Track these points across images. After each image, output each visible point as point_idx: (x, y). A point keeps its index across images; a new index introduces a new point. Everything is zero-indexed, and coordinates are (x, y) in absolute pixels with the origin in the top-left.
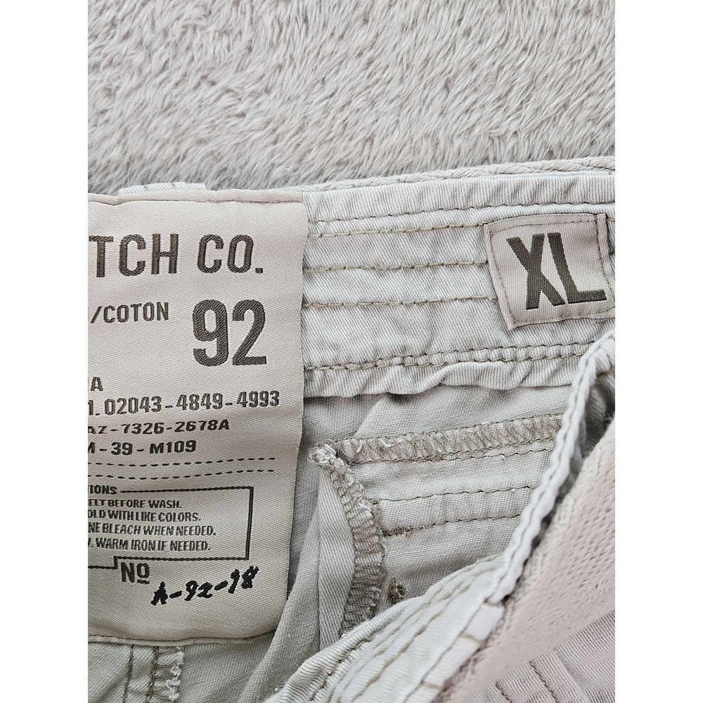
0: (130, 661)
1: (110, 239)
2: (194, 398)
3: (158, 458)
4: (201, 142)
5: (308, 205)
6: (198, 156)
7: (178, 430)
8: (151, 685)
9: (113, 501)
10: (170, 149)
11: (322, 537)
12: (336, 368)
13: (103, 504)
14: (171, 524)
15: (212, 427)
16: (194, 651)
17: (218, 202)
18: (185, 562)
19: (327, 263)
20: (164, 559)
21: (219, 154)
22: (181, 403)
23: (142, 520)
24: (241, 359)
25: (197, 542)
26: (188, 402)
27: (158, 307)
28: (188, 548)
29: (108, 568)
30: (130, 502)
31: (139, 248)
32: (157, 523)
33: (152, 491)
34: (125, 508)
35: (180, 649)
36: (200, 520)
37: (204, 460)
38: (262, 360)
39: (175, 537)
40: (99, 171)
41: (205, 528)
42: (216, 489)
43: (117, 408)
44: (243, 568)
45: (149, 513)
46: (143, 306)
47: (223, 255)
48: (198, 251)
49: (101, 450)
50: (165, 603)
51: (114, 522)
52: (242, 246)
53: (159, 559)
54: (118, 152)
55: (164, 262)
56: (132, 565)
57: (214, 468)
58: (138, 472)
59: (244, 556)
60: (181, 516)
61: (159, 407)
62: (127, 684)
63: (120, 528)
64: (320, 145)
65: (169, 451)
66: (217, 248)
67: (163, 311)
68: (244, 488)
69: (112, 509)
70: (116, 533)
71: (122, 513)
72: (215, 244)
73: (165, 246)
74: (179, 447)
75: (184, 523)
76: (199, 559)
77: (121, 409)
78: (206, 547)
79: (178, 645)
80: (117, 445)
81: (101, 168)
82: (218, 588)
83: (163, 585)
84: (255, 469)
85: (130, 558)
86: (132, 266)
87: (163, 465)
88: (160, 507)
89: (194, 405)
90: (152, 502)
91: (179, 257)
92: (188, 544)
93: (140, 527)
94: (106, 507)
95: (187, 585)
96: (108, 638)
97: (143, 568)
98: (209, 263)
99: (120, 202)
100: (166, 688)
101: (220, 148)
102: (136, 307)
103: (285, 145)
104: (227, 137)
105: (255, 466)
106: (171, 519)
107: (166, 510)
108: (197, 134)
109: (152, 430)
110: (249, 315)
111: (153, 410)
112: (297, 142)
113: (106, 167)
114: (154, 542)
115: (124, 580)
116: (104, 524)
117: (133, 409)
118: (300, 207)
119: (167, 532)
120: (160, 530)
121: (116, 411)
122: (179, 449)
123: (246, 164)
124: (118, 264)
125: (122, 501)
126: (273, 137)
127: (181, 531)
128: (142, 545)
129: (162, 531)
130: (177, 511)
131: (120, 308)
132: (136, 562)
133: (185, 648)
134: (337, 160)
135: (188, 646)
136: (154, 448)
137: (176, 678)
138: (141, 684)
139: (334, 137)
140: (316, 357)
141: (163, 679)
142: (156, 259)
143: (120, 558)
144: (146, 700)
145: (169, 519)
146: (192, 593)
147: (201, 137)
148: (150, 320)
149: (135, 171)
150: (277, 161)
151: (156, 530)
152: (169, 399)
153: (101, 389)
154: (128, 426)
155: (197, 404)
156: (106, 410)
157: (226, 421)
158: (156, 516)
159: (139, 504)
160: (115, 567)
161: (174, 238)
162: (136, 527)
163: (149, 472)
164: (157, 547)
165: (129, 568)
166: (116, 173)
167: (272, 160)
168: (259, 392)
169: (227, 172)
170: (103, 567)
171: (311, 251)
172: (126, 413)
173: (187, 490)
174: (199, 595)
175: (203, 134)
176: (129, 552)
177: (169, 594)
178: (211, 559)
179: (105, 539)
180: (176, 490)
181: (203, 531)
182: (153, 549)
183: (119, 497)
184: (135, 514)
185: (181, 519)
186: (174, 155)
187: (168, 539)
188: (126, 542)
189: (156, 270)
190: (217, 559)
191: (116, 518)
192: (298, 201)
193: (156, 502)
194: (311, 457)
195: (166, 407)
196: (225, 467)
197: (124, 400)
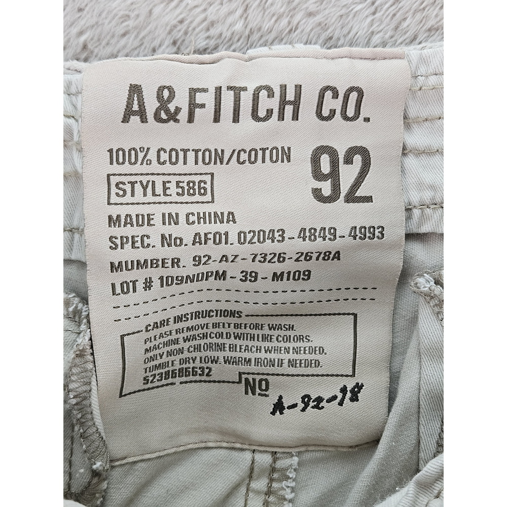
0: (252, 464)
1: (245, 89)
2: (313, 231)
3: (279, 285)
4: (310, 14)
5: (409, 62)
6: (308, 26)
7: (297, 260)
8: (270, 485)
9: (238, 324)
10: (284, 22)
11: (422, 355)
12: (432, 207)
13: (229, 327)
14: (287, 345)
15: (326, 258)
16: (307, 456)
17: (333, 59)
18: (300, 378)
19: (424, 114)
20: (283, 375)
21: (326, 25)
22: (302, 236)
23: (262, 341)
24: (351, 198)
25: (311, 360)
26: (308, 234)
27: (282, 151)
28: (303, 365)
29: (233, 382)
30: (252, 325)
31: (269, 96)
32: (275, 344)
33: (272, 316)
34: (248, 330)
35: (295, 454)
36: (312, 341)
37: (316, 288)
38: (369, 199)
39: (292, 356)
40: (225, 42)
41: (317, 349)
42: (325, 315)
43: (248, 239)
44: (350, 384)
45: (268, 335)
46: (269, 149)
47: (337, 104)
48: (317, 100)
49: (231, 277)
50: (283, 413)
51: (238, 342)
52: (354, 96)
53: (278, 375)
54: (241, 25)
55: (289, 109)
56: (254, 380)
57: (325, 296)
58: (261, 298)
59: (351, 374)
60: (296, 338)
61: (283, 238)
62: (249, 484)
63: (243, 347)
64: (414, 14)
65: (288, 279)
66: (333, 98)
67: (286, 155)
68: (348, 314)
69: (237, 331)
70: (240, 352)
71: (245, 335)
72: (332, 94)
73: (290, 96)
74: (297, 276)
75: (298, 344)
76: (313, 375)
77: (251, 240)
78: (319, 365)
79: (293, 451)
80: (245, 273)
81: (227, 39)
82: (329, 401)
83: (281, 397)
84: (359, 298)
85: (253, 374)
86: (262, 113)
87: (283, 292)
88: (278, 330)
89: (313, 237)
90: (271, 326)
91: (301, 106)
92: (303, 362)
93: (260, 347)
94: (232, 330)
95: (302, 398)
96: (232, 444)
97: (264, 382)
98: (325, 113)
99: (251, 59)
100: (283, 489)
101: (327, 19)
102: (264, 150)
103: (383, 15)
104: (334, 9)
105: (359, 295)
106: (287, 340)
107: (282, 333)
108: (307, 8)
109: (276, 259)
110: (358, 159)
111: (278, 241)
112: (394, 12)
113: (230, 39)
114: (274, 360)
115: (246, 393)
116: (230, 345)
117: (262, 240)
118: (403, 63)
119: (284, 351)
120: (278, 350)
121: (247, 241)
122: (296, 278)
123: (349, 33)
124: (250, 111)
125: (246, 324)
126: (373, 9)
127: (296, 351)
128: (264, 362)
129: (280, 350)
130: (291, 333)
131: (250, 151)
132: (258, 378)
133: (299, 454)
134: (429, 27)
135: (301, 452)
136: (276, 277)
137: (292, 480)
138: (260, 484)
139: (426, 7)
140: (415, 197)
141: (279, 480)
142: (282, 106)
143: (244, 373)
144: (265, 498)
145: (285, 340)
146: (306, 405)
147: (312, 10)
148: (275, 162)
149: (254, 41)
150: (376, 29)
151: (275, 350)
152: (292, 231)
153: (234, 222)
154: (256, 255)
155: (315, 237)
156: (239, 240)
157: (338, 252)
158: (274, 338)
159: (260, 327)
160: (240, 382)
161: (298, 88)
162: (257, 347)
163: (270, 298)
164: (276, 364)
165: (252, 383)
166: (239, 43)
167: (372, 28)
168: (367, 227)
169: (332, 41)
170: (229, 382)
171: (411, 103)
172: (255, 243)
173: (301, 315)
174: (313, 407)
175: (312, 8)
176: (253, 368)
177: (286, 405)
178: (323, 375)
179: (231, 357)
180: (292, 315)
181: (315, 351)
182: (273, 366)
183: (243, 320)
184: (256, 336)
185: (296, 340)
186: (288, 26)
187: (286, 357)
188: (250, 360)
189: (281, 117)
190: (328, 375)
191: (240, 339)
192: (400, 58)
193: (274, 326)
194: (413, 284)
195: (289, 238)
196: (334, 295)
197: (254, 232)
